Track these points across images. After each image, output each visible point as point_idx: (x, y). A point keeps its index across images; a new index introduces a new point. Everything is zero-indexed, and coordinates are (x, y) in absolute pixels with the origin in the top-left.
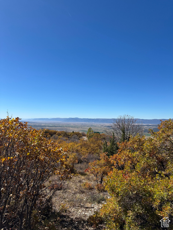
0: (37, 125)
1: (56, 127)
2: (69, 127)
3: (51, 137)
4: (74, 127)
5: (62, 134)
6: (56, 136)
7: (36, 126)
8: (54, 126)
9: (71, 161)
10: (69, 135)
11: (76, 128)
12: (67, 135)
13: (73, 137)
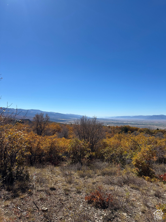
0: (120, 122)
1: (138, 124)
2: (153, 125)
3: (132, 132)
4: (160, 125)
5: (144, 132)
6: (138, 132)
7: (119, 124)
8: (137, 124)
9: (144, 156)
10: (153, 132)
11: (161, 126)
12: (150, 132)
13: (157, 134)
